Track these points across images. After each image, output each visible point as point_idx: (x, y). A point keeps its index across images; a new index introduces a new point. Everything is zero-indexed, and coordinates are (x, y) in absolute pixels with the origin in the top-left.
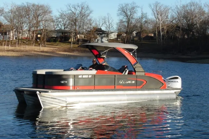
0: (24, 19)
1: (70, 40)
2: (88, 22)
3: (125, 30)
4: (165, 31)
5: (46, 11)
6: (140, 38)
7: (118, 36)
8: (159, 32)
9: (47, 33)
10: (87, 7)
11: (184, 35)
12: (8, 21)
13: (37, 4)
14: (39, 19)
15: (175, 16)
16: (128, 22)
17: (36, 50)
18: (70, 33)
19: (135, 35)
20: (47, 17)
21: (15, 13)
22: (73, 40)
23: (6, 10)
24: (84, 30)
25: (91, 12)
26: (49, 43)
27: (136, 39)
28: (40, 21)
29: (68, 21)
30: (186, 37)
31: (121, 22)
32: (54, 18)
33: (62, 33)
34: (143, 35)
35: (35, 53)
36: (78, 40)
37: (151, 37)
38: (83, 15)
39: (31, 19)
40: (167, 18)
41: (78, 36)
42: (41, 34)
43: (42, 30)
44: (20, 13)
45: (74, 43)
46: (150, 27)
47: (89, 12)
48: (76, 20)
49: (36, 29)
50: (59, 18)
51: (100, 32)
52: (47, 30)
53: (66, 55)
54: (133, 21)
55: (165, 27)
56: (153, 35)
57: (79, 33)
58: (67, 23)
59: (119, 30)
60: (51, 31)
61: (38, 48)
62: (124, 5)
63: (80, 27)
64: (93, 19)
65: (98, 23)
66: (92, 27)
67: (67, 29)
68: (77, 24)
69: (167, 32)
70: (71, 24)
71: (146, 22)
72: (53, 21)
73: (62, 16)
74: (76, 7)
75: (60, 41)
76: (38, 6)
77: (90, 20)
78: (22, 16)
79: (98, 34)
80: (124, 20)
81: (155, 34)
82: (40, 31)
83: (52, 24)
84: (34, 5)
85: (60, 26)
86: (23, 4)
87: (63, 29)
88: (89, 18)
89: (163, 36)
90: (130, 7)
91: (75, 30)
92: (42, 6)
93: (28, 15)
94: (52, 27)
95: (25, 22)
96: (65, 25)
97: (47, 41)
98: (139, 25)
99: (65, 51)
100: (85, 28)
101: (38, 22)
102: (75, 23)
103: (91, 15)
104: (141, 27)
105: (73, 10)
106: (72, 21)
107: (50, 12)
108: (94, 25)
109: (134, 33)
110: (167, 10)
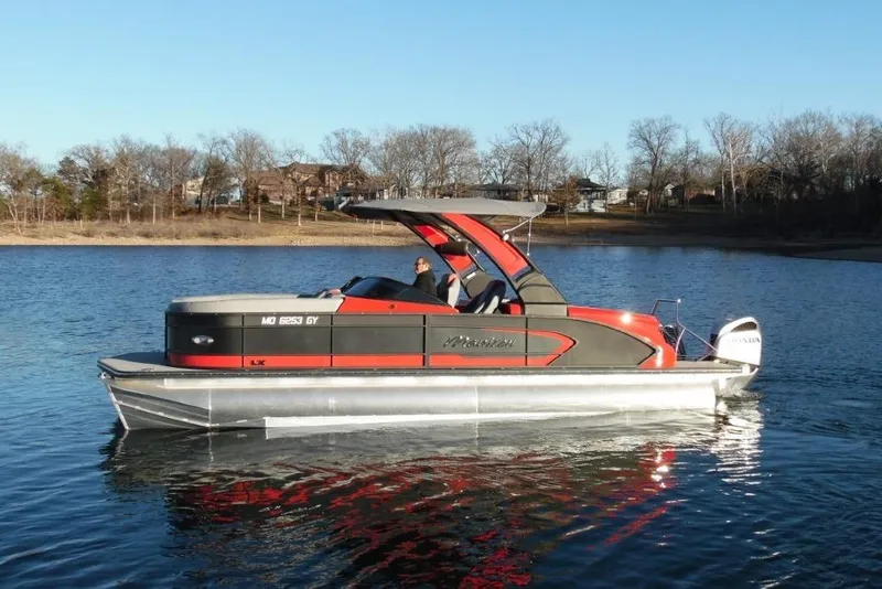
0: (415, 163)
2: (558, 165)
3: (646, 182)
4: (744, 183)
5: (461, 141)
6: (682, 201)
7: (630, 195)
8: (729, 186)
10: (557, 130)
11: (791, 193)
12: (379, 168)
13: (441, 126)
14: (447, 160)
15: (768, 146)
16: (654, 163)
18: (516, 191)
19: (670, 192)
20: (465, 155)
21: (394, 148)
23: (375, 144)
24: (550, 185)
25: (565, 142)
27: (672, 202)
28: (448, 166)
29: (512, 164)
30: (795, 196)
31: (638, 162)
32: (480, 158)
33: (499, 193)
34: (690, 194)
37: (710, 197)
38: (546, 149)
39: (428, 161)
40: (748, 151)
41: (536, 197)
43: (453, 185)
44: (404, 148)
46: (708, 173)
47: (560, 139)
48: (529, 160)
49: (439, 184)
50: (491, 158)
51: (586, 187)
52: (464, 185)
54: (666, 161)
55: (743, 175)
56: (713, 193)
57: (538, 191)
58: (510, 168)
59: (631, 181)
60: (473, 188)
62: (643, 124)
63: (539, 176)
64: (570, 157)
65: (581, 165)
66: (567, 176)
67: (509, 182)
68: (533, 169)
69: (749, 185)
70: (520, 170)
71: (697, 162)
72: (479, 165)
73: (497, 152)
74: (531, 131)
76: (444, 131)
77: (564, 159)
78: (408, 156)
79: (582, 193)
80: (644, 158)
81: (718, 191)
82: (449, 188)
83: (476, 171)
84: (435, 130)
85: (493, 174)
86: (412, 128)
87: (500, 180)
88: (559, 155)
89: (738, 194)
90: (658, 126)
91: (528, 184)
92: (453, 132)
93: (423, 153)
94: (475, 177)
95: (416, 169)
96: (504, 174)
98: (679, 169)
100: (550, 178)
101: (444, 168)
102: (528, 168)
103: (566, 148)
104: (685, 174)
105: (524, 137)
106: (522, 162)
107: (471, 145)
108: (571, 170)
109: (669, 188)
110: (746, 133)
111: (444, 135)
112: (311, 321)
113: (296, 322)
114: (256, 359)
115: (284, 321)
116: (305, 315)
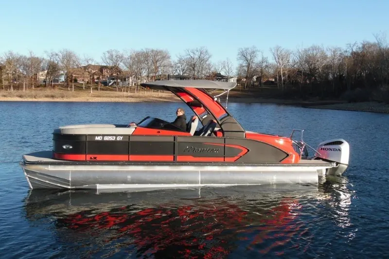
0: (143, 65)
2: (207, 67)
3: (245, 75)
4: (287, 76)
5: (165, 56)
6: (260, 83)
7: (238, 81)
8: (280, 77)
10: (207, 52)
11: (306, 80)
12: (128, 67)
13: (155, 49)
14: (158, 64)
15: (297, 60)
16: (248, 66)
17: (154, 96)
19: (255, 80)
20: (165, 62)
21: (134, 59)
23: (126, 56)
24: (203, 76)
25: (210, 57)
27: (256, 84)
28: (158, 67)
29: (186, 66)
30: (308, 82)
31: (241, 66)
32: (173, 64)
34: (264, 80)
35: (154, 99)
37: (272, 82)
38: (201, 60)
39: (149, 65)
40: (288, 62)
43: (161, 75)
44: (139, 59)
46: (271, 71)
47: (208, 56)
48: (194, 64)
49: (154, 75)
50: (177, 63)
51: (219, 77)
52: (165, 75)
54: (254, 66)
55: (286, 72)
56: (274, 80)
58: (186, 68)
59: (238, 74)
61: (157, 93)
62: (244, 50)
63: (198, 72)
64: (212, 64)
65: (217, 68)
66: (211, 72)
67: (186, 74)
68: (196, 69)
69: (289, 76)
70: (190, 69)
71: (267, 66)
72: (172, 67)
73: (180, 62)
74: (195, 52)
76: (157, 51)
77: (209, 65)
78: (139, 62)
79: (217, 79)
80: (244, 64)
81: (276, 79)
82: (159, 76)
83: (171, 69)
84: (152, 51)
85: (178, 71)
86: (142, 50)
88: (207, 63)
89: (284, 81)
90: (250, 51)
91: (194, 75)
92: (161, 52)
93: (147, 61)
94: (171, 72)
95: (144, 68)
96: (183, 70)
98: (259, 69)
100: (203, 73)
101: (157, 68)
102: (194, 68)
103: (210, 59)
104: (262, 72)
105: (192, 55)
106: (191, 65)
107: (169, 57)
108: (212, 69)
109: (255, 78)
110: (288, 54)
111: (156, 53)
112: (119, 138)
113: (112, 139)
114: (93, 156)
115: (106, 138)
116: (116, 136)
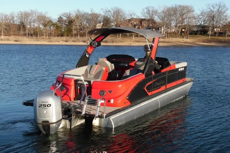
0: (173, 18)
1: (208, 33)
2: (224, 18)
5: (189, 10)
9: (190, 27)
10: (224, 6)
12: (161, 20)
13: (182, 5)
14: (184, 17)
17: (181, 41)
18: (208, 27)
20: (190, 15)
21: (166, 13)
22: (210, 33)
23: (159, 11)
24: (221, 25)
25: (227, 10)
26: (191, 36)
28: (184, 19)
29: (207, 18)
32: (196, 16)
33: (202, 28)
35: (180, 43)
36: (215, 33)
38: (220, 12)
39: (177, 17)
41: (215, 29)
42: (185, 29)
43: (186, 25)
44: (169, 13)
45: (211, 35)
47: (225, 9)
48: (213, 16)
49: (181, 25)
50: (200, 16)
52: (190, 25)
53: (205, 45)
57: (216, 27)
58: (206, 19)
60: (193, 26)
61: (183, 39)
63: (217, 22)
64: (228, 15)
66: (227, 22)
67: (206, 24)
68: (215, 19)
70: (210, 20)
72: (195, 18)
73: (202, 14)
74: (215, 6)
75: (200, 34)
76: (183, 7)
77: (226, 16)
78: (170, 15)
82: (184, 26)
83: (194, 20)
84: (180, 6)
85: (200, 22)
86: (172, 6)
87: (203, 24)
88: (225, 14)
91: (213, 25)
92: (186, 7)
93: (176, 14)
94: (194, 22)
95: (173, 20)
96: (204, 21)
97: (190, 34)
99: (204, 42)
100: (221, 23)
101: (183, 20)
102: (213, 19)
103: (227, 12)
105: (212, 8)
106: (211, 17)
107: (193, 11)
108: (229, 20)
111: (183, 8)
